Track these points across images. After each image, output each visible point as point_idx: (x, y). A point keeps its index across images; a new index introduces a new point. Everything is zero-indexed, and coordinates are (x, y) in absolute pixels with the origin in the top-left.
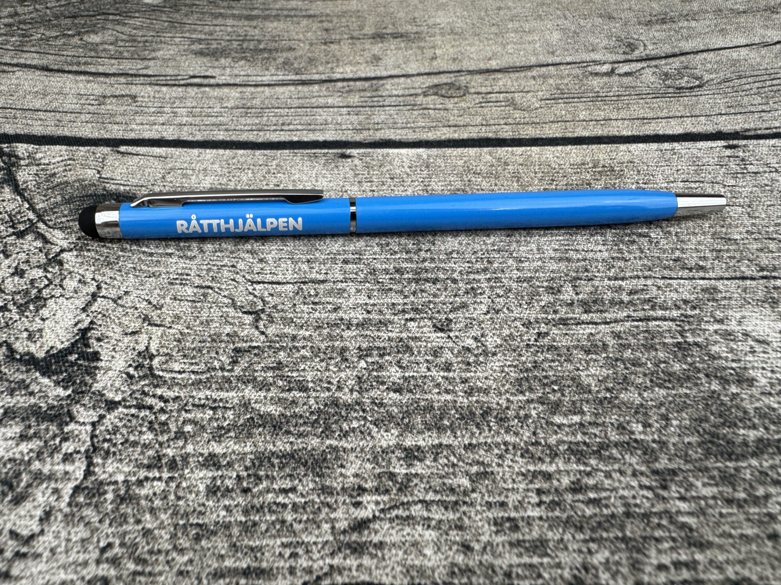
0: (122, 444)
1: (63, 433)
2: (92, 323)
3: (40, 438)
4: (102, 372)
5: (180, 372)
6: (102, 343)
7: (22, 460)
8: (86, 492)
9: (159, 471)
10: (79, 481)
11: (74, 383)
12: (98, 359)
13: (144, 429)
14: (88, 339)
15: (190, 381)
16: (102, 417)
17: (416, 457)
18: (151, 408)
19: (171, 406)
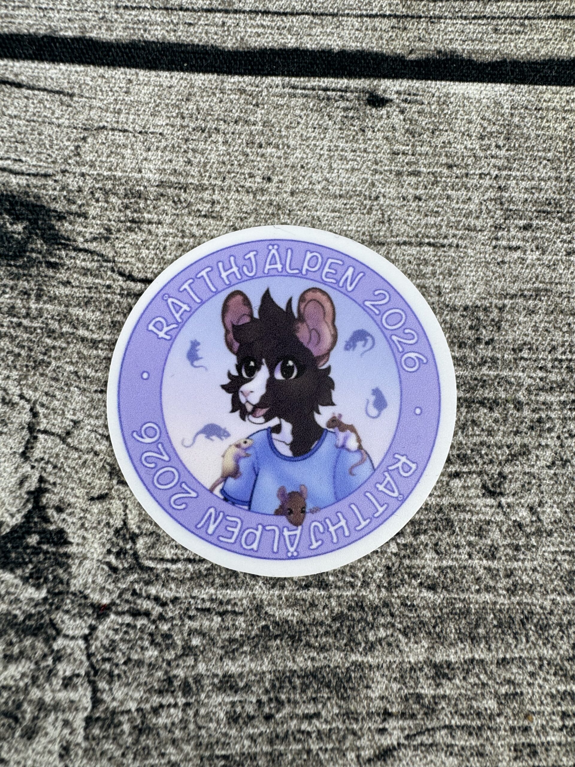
0: (125, 663)
1: (53, 651)
2: (41, 480)
3: (29, 658)
4: (77, 561)
5: (173, 561)
6: (64, 516)
7: (18, 688)
8: (100, 724)
9: (173, 696)
10: (89, 710)
11: (46, 580)
12: (67, 543)
13: (146, 644)
14: (44, 508)
15: (188, 575)
16: (93, 628)
17: (445, 676)
18: (147, 614)
19: (171, 611)
